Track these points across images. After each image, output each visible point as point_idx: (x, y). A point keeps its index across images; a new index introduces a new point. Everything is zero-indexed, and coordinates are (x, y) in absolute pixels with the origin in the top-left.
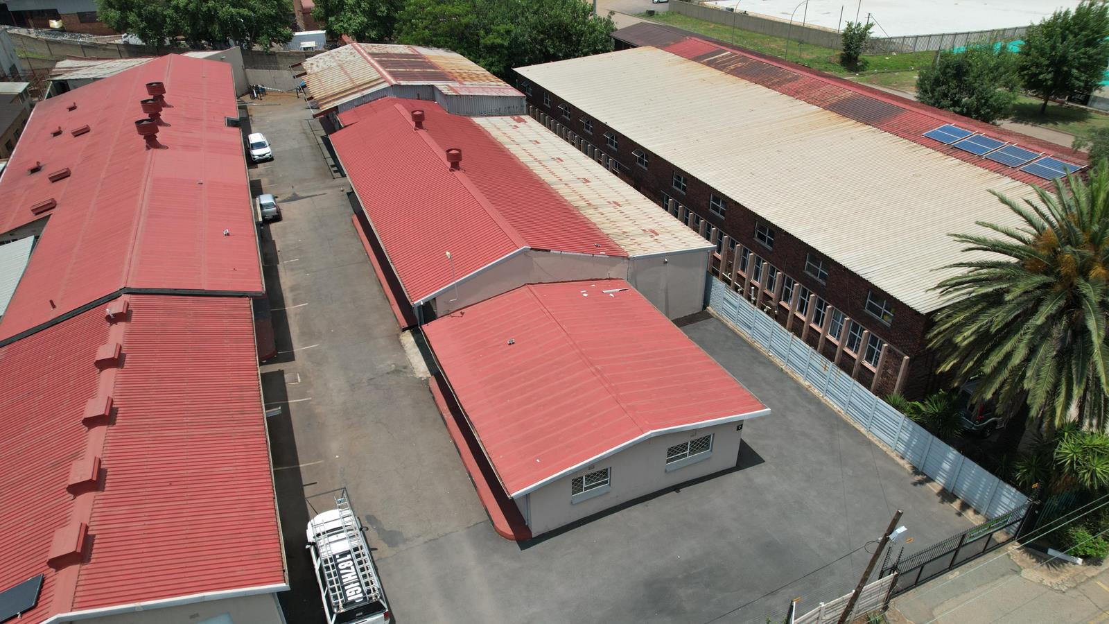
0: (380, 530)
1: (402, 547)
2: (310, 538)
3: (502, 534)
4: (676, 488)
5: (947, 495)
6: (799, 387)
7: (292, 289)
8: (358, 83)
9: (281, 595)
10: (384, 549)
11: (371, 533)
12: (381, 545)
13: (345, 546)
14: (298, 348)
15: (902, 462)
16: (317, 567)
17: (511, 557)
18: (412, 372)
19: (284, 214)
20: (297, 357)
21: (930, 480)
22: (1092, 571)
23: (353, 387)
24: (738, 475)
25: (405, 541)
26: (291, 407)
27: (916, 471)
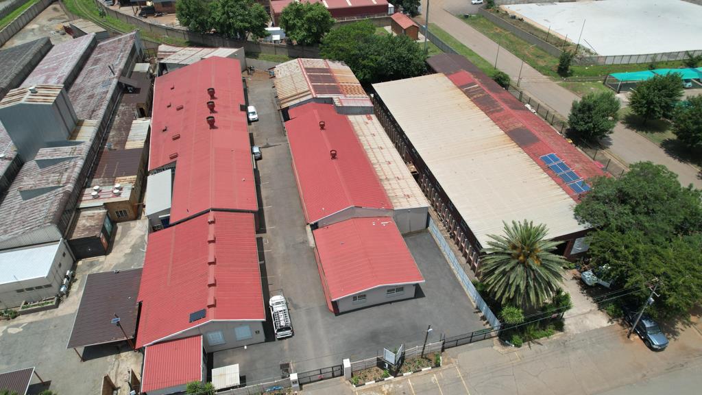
0: (292, 303)
1: (298, 310)
2: (271, 305)
3: (331, 311)
4: (390, 302)
5: (484, 318)
6: (450, 269)
7: (266, 198)
8: (299, 91)
9: (263, 322)
10: (292, 310)
11: (289, 305)
12: (292, 309)
13: (281, 309)
14: (268, 228)
15: (473, 303)
16: (272, 313)
17: (332, 318)
18: (309, 244)
19: (263, 156)
20: (267, 231)
21: (480, 312)
22: (516, 349)
23: (287, 247)
24: (414, 300)
25: (300, 308)
26: (265, 253)
27: (477, 308)
